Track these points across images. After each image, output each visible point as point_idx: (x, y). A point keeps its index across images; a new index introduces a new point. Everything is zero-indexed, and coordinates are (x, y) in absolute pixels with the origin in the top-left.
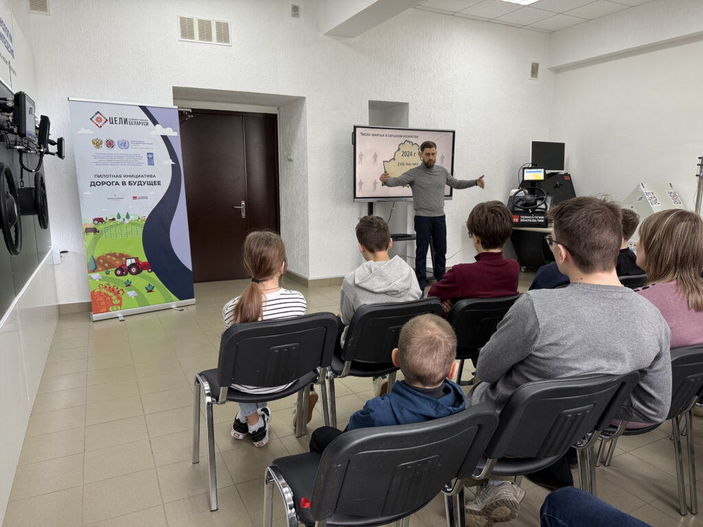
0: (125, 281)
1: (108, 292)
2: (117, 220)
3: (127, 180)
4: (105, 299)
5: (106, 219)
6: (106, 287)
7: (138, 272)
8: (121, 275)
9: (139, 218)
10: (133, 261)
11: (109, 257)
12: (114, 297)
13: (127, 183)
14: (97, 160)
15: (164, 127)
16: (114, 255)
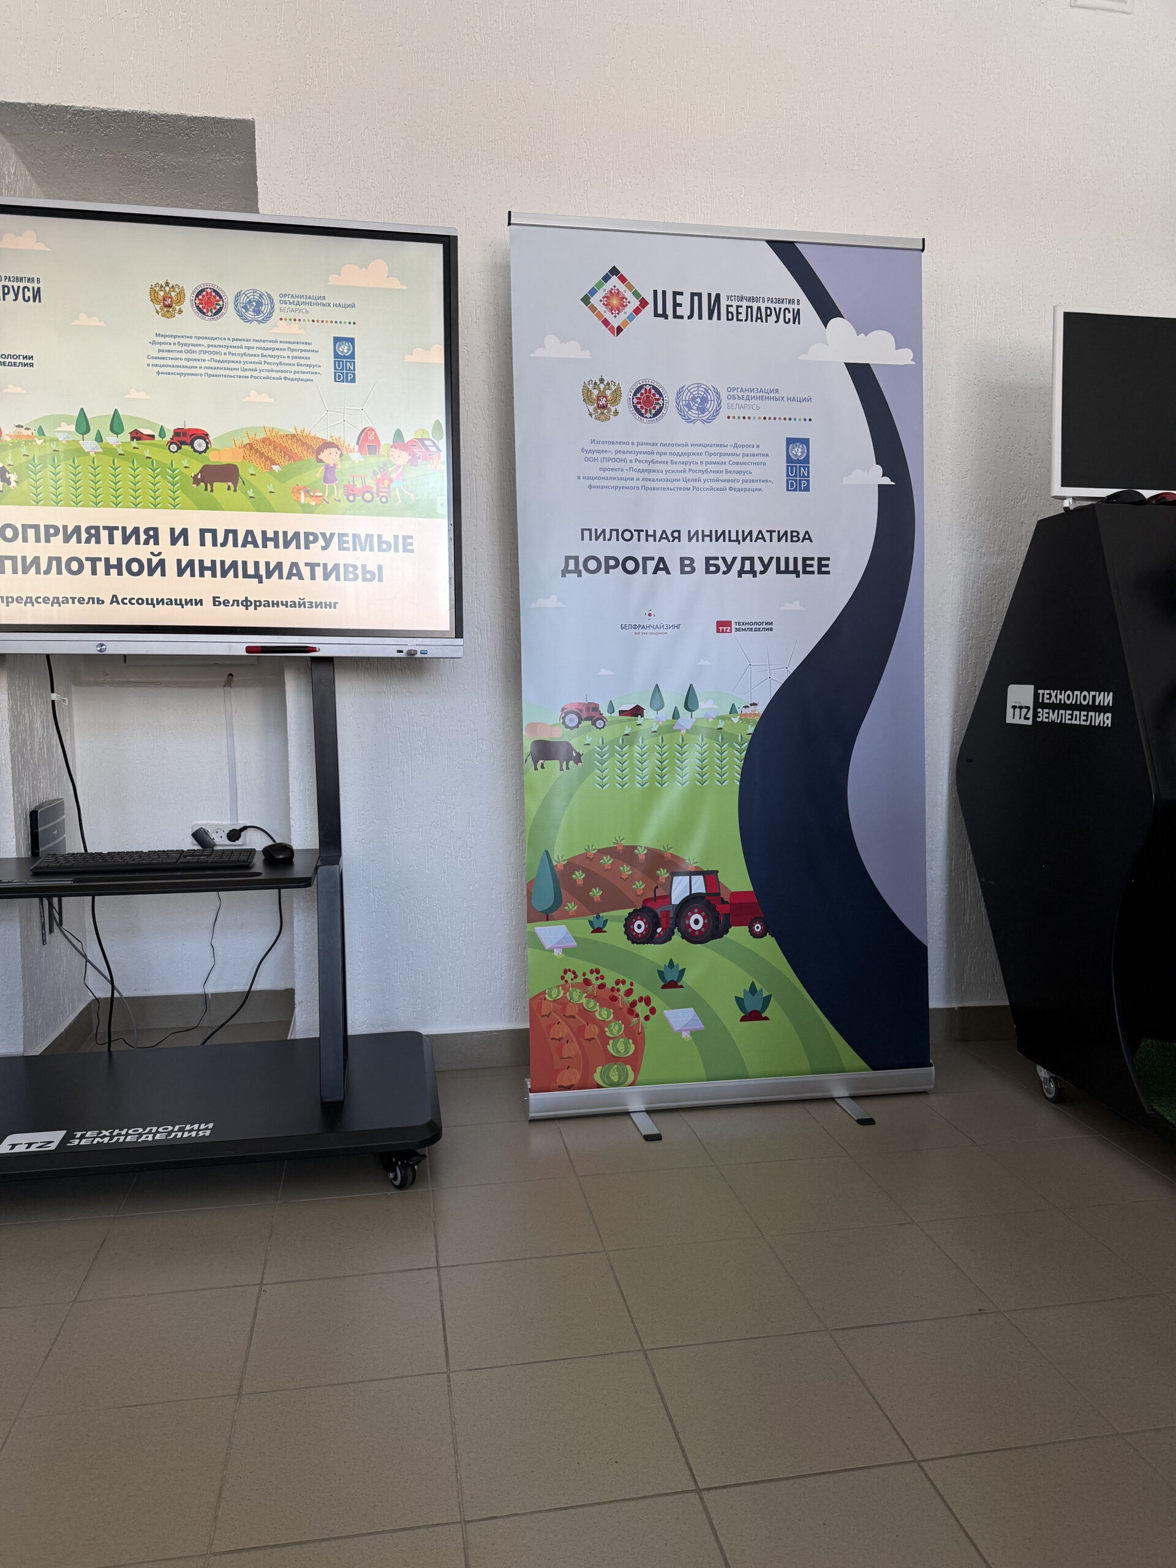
0: (663, 963)
1: (592, 1005)
2: (649, 713)
3: (699, 551)
4: (580, 1032)
5: (611, 709)
6: (587, 982)
7: (715, 931)
8: (649, 938)
9: (733, 710)
10: (699, 885)
11: (607, 860)
12: (615, 1029)
13: (700, 565)
14: (593, 469)
15: (862, 328)
16: (626, 854)
